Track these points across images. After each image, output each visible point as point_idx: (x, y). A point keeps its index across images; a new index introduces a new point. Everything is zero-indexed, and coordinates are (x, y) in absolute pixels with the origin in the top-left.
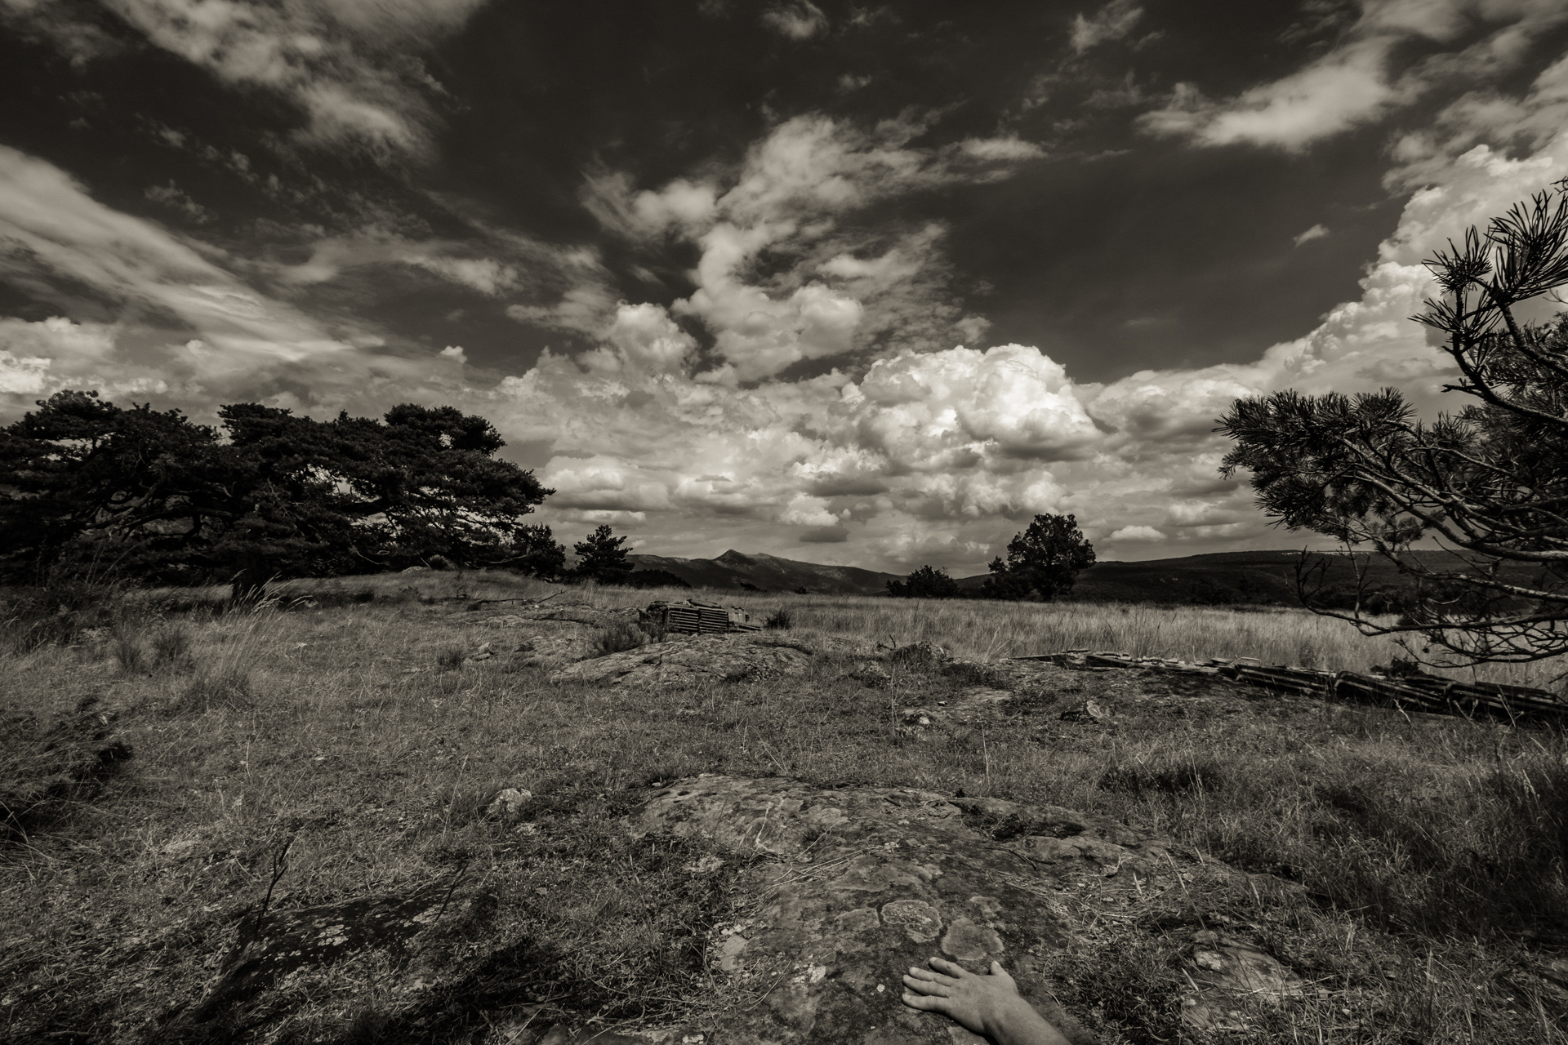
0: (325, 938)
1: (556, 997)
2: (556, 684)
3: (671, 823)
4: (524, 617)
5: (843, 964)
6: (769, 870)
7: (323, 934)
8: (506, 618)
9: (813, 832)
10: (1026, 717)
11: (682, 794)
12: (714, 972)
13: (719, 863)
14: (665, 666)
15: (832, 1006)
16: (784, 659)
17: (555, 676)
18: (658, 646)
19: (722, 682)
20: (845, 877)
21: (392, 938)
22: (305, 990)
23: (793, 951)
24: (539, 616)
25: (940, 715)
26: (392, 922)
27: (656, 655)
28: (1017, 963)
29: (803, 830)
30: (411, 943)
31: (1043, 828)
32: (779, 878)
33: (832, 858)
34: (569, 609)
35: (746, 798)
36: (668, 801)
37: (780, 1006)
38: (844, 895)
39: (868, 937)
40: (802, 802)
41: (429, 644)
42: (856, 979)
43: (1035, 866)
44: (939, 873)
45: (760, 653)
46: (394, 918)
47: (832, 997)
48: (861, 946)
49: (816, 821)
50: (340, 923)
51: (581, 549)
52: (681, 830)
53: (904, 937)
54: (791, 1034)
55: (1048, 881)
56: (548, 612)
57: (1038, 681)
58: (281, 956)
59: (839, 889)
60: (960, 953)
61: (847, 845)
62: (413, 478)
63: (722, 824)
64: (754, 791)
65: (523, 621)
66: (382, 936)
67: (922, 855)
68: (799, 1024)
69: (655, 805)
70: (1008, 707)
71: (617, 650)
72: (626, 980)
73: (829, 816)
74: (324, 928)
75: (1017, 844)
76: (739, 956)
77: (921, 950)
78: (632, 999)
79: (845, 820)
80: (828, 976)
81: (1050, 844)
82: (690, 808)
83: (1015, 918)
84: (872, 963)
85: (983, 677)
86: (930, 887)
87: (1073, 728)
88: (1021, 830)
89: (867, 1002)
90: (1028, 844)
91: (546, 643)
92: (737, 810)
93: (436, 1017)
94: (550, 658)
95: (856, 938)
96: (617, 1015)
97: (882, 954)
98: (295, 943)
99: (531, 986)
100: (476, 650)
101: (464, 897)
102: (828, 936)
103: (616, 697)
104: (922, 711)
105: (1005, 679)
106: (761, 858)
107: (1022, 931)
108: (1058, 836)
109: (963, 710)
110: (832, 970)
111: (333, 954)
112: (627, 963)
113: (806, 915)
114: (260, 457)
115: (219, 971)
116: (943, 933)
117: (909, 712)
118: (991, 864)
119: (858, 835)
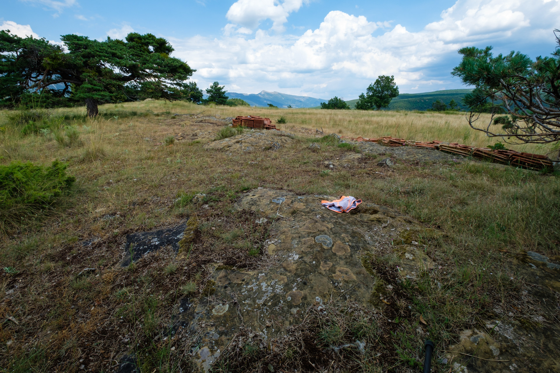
0: (153, 242)
1: (222, 261)
2: (207, 150)
3: (250, 206)
4: (192, 122)
5: (304, 255)
6: (281, 223)
7: (152, 241)
8: (185, 122)
9: (295, 211)
10: (365, 165)
11: (253, 196)
12: (266, 255)
13: (266, 220)
14: (243, 144)
15: (300, 267)
16: (284, 141)
17: (206, 147)
18: (240, 136)
19: (264, 150)
20: (305, 227)
21: (172, 242)
22: (151, 258)
23: (289, 250)
24: (197, 121)
25: (337, 163)
26: (171, 238)
27: (240, 140)
28: (353, 255)
29: (292, 210)
30: (178, 244)
31: (366, 211)
32: (284, 226)
33: (301, 220)
34: (207, 118)
35: (273, 198)
36: (249, 198)
37: (286, 266)
38: (304, 233)
39: (311, 247)
40: (291, 200)
41: (161, 133)
42: (307, 259)
43: (362, 223)
44: (333, 226)
45: (276, 139)
46: (172, 236)
47: (300, 264)
48: (309, 249)
49: (295, 207)
50: (156, 237)
51: (208, 91)
52: (254, 208)
53: (321, 247)
54: (289, 274)
55: (366, 228)
56: (200, 119)
57: (371, 150)
58: (141, 248)
59: (303, 230)
60: (337, 252)
61: (305, 215)
62: (142, 66)
63: (266, 207)
64: (276, 195)
65: (192, 123)
66: (169, 242)
67: (328, 220)
68: (291, 271)
69: (244, 199)
70: (360, 160)
71: (226, 137)
72: (242, 257)
73: (299, 206)
74: (152, 239)
75: (357, 216)
76: (273, 251)
77: (326, 251)
78: (244, 262)
79: (305, 207)
80: (299, 258)
81: (368, 216)
82: (256, 201)
83: (355, 242)
84: (312, 255)
85: (352, 148)
86: (330, 231)
87: (381, 169)
88: (359, 212)
89: (310, 266)
90: (361, 216)
91: (201, 133)
92: (271, 202)
93: (190, 266)
94: (204, 139)
95: (307, 247)
96: (240, 267)
97: (315, 252)
98: (144, 244)
99: (215, 258)
100: (177, 136)
101: (191, 230)
102: (299, 246)
103: (228, 156)
104: (331, 163)
105: (360, 149)
106: (279, 219)
107: (356, 246)
108: (370, 214)
109: (344, 161)
110: (300, 256)
111: (156, 247)
112: (241, 252)
113: (293, 239)
114: (82, 58)
115: (124, 251)
116: (333, 246)
117: (327, 162)
118: (349, 223)
119: (309, 212)
